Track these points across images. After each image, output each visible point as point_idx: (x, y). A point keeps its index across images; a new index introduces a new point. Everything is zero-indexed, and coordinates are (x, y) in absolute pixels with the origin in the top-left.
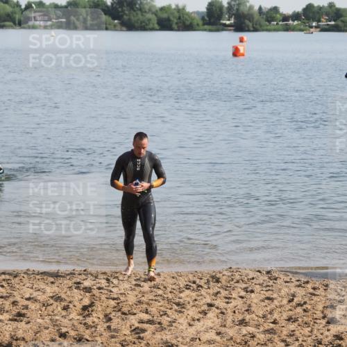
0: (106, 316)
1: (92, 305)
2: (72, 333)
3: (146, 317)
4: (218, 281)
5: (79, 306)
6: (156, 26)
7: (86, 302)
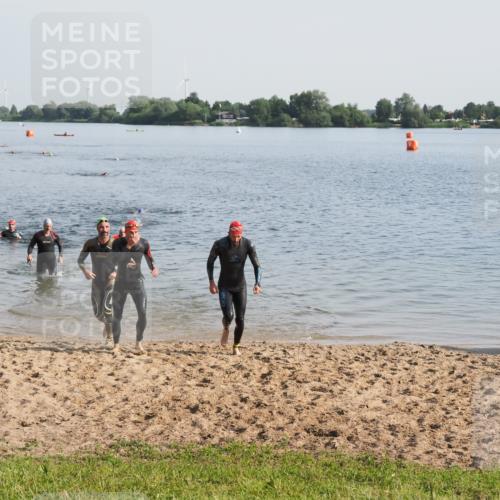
0: (283, 383)
1: (270, 373)
2: (252, 398)
3: (318, 385)
4: (384, 354)
5: (259, 375)
6: (331, 123)
7: (265, 370)
